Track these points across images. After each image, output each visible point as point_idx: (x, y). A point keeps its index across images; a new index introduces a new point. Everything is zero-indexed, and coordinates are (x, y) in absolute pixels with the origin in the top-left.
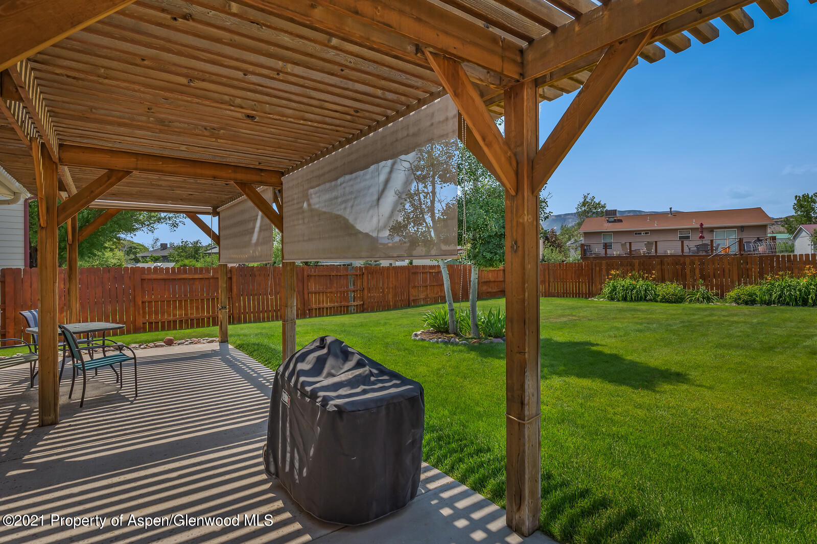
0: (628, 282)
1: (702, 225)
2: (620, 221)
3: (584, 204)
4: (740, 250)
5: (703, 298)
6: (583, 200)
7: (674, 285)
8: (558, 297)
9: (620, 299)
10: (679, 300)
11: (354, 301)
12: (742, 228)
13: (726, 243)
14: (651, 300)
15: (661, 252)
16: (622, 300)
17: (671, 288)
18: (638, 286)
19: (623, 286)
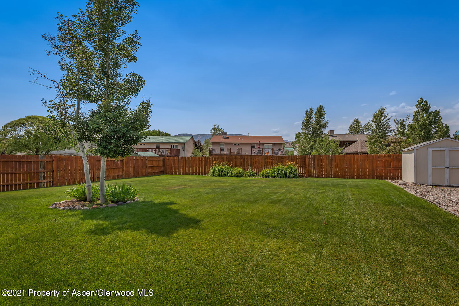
0: (220, 167)
1: (259, 142)
2: (228, 138)
3: (214, 129)
4: (272, 153)
5: (251, 175)
6: (213, 127)
7: (240, 169)
8: (190, 174)
9: (217, 176)
10: (241, 176)
11: (44, 179)
12: (274, 144)
13: (268, 150)
14: (230, 176)
15: (243, 153)
16: (218, 176)
17: (238, 170)
18: (225, 169)
19: (218, 169)
